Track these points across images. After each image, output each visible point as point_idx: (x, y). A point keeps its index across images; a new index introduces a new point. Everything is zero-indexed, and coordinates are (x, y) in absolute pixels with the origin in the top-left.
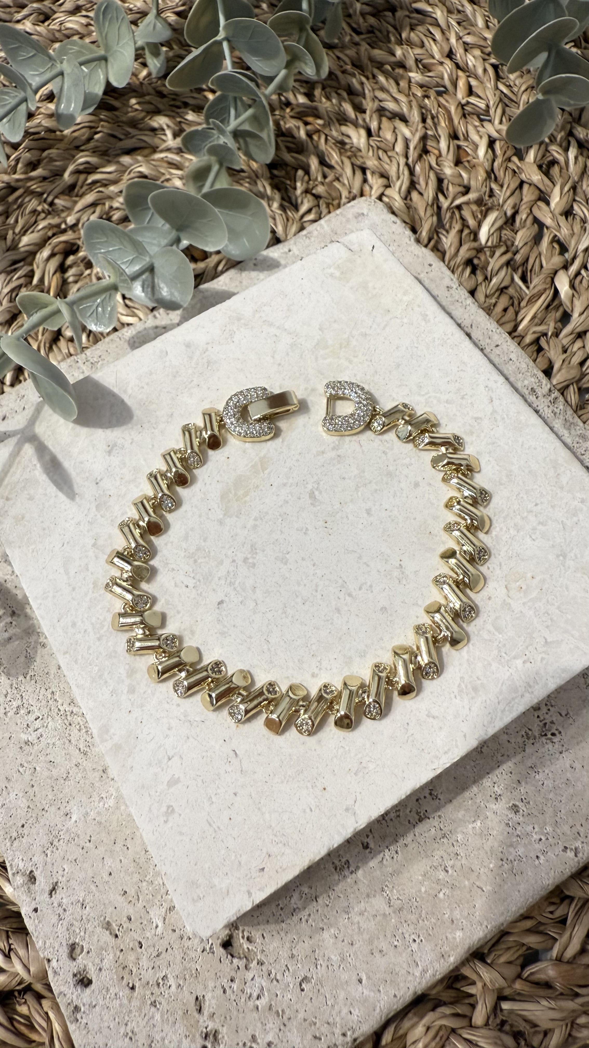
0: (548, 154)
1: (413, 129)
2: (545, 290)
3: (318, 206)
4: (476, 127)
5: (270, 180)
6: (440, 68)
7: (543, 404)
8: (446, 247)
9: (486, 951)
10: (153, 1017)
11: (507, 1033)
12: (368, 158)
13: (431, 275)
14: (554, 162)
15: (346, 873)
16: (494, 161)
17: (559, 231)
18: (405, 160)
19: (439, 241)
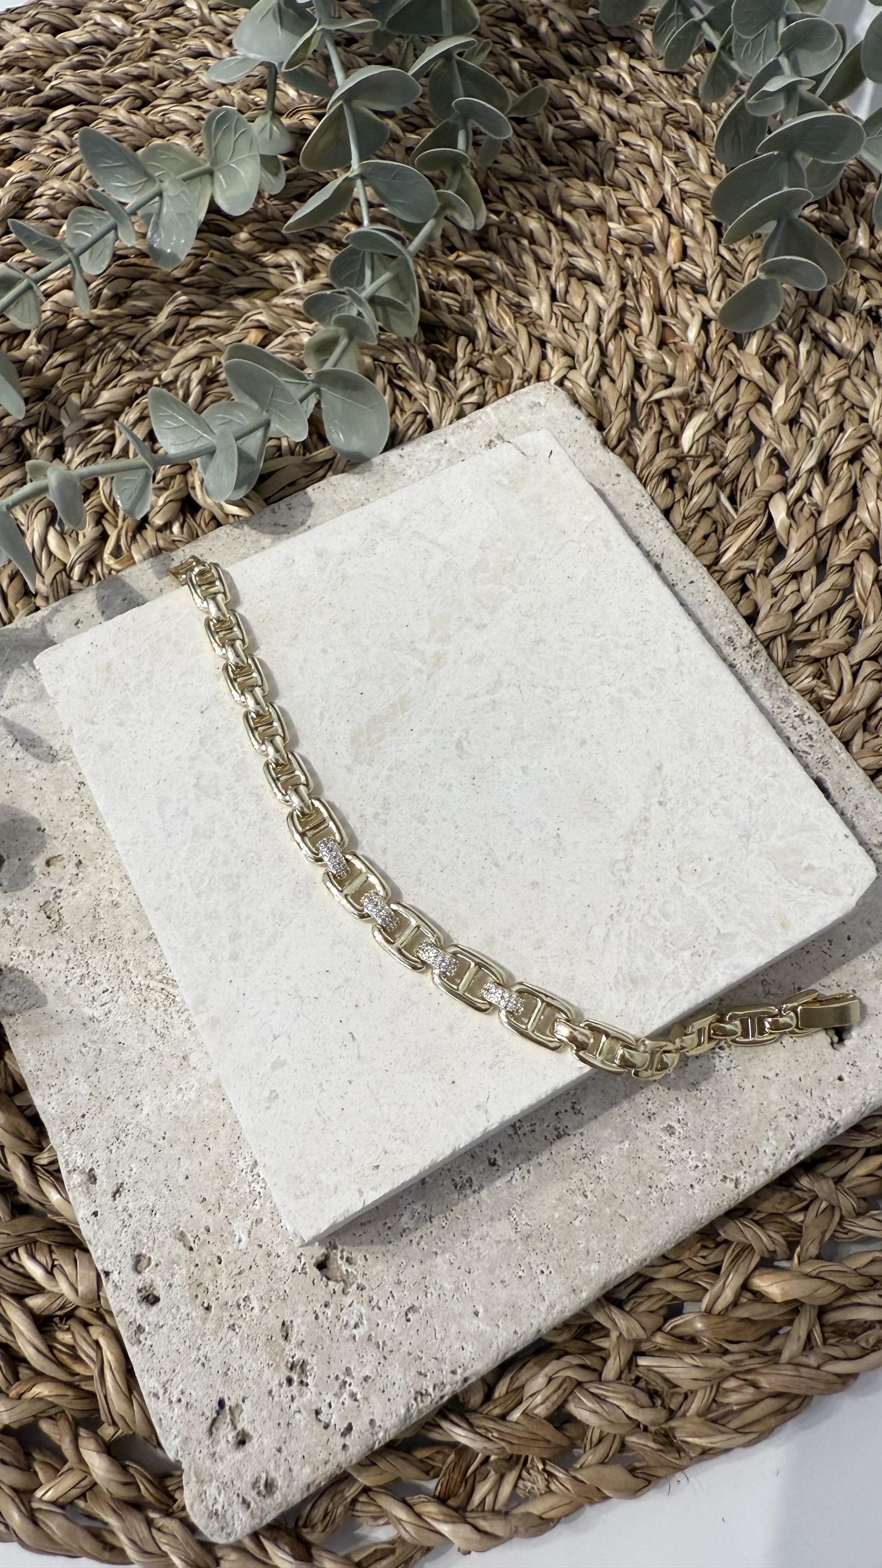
0: (774, 345)
1: (610, 298)
2: (757, 516)
3: (483, 384)
4: (688, 300)
5: (424, 347)
6: (649, 221)
7: (740, 659)
8: (640, 451)
9: (624, 1298)
10: (230, 1342)
11: (642, 1389)
12: (549, 329)
13: (617, 487)
14: (781, 355)
15: (468, 1192)
16: (706, 346)
17: (780, 444)
18: (596, 336)
19: (631, 442)
